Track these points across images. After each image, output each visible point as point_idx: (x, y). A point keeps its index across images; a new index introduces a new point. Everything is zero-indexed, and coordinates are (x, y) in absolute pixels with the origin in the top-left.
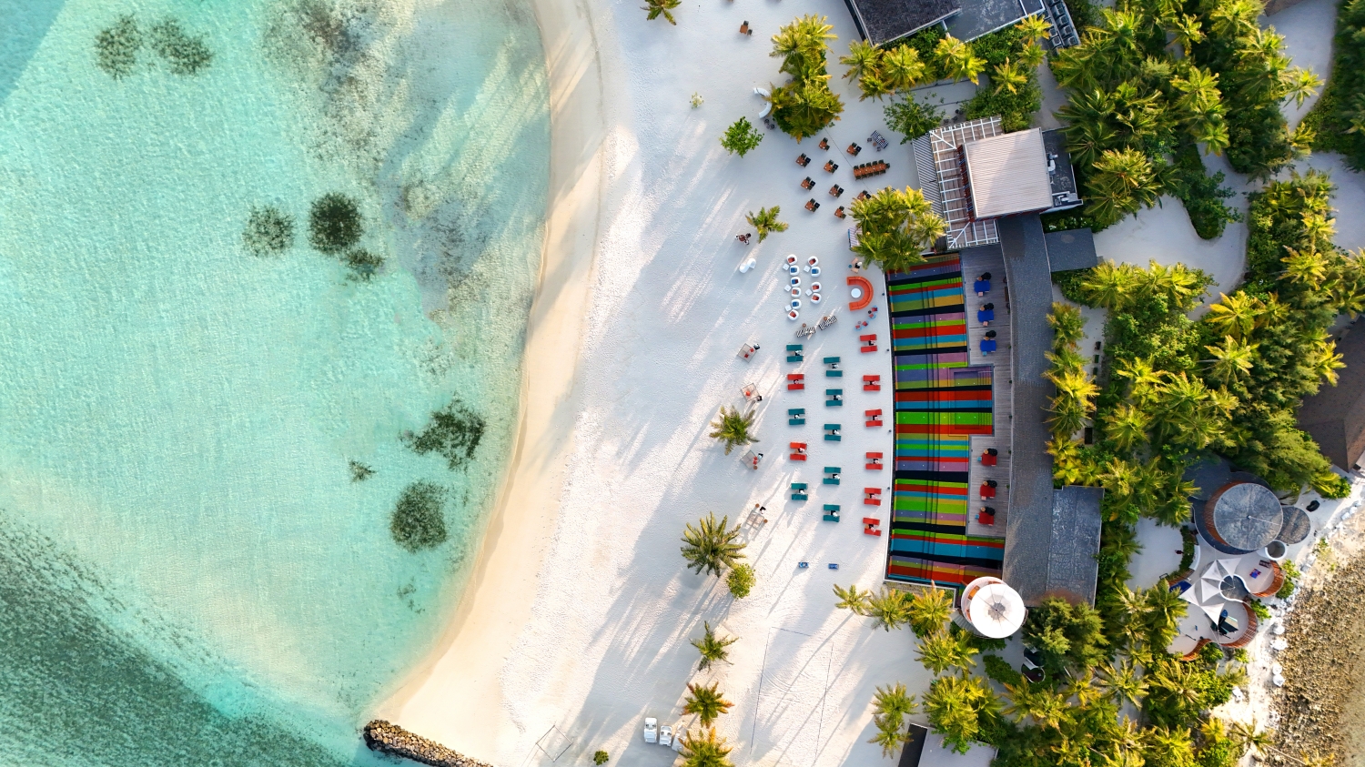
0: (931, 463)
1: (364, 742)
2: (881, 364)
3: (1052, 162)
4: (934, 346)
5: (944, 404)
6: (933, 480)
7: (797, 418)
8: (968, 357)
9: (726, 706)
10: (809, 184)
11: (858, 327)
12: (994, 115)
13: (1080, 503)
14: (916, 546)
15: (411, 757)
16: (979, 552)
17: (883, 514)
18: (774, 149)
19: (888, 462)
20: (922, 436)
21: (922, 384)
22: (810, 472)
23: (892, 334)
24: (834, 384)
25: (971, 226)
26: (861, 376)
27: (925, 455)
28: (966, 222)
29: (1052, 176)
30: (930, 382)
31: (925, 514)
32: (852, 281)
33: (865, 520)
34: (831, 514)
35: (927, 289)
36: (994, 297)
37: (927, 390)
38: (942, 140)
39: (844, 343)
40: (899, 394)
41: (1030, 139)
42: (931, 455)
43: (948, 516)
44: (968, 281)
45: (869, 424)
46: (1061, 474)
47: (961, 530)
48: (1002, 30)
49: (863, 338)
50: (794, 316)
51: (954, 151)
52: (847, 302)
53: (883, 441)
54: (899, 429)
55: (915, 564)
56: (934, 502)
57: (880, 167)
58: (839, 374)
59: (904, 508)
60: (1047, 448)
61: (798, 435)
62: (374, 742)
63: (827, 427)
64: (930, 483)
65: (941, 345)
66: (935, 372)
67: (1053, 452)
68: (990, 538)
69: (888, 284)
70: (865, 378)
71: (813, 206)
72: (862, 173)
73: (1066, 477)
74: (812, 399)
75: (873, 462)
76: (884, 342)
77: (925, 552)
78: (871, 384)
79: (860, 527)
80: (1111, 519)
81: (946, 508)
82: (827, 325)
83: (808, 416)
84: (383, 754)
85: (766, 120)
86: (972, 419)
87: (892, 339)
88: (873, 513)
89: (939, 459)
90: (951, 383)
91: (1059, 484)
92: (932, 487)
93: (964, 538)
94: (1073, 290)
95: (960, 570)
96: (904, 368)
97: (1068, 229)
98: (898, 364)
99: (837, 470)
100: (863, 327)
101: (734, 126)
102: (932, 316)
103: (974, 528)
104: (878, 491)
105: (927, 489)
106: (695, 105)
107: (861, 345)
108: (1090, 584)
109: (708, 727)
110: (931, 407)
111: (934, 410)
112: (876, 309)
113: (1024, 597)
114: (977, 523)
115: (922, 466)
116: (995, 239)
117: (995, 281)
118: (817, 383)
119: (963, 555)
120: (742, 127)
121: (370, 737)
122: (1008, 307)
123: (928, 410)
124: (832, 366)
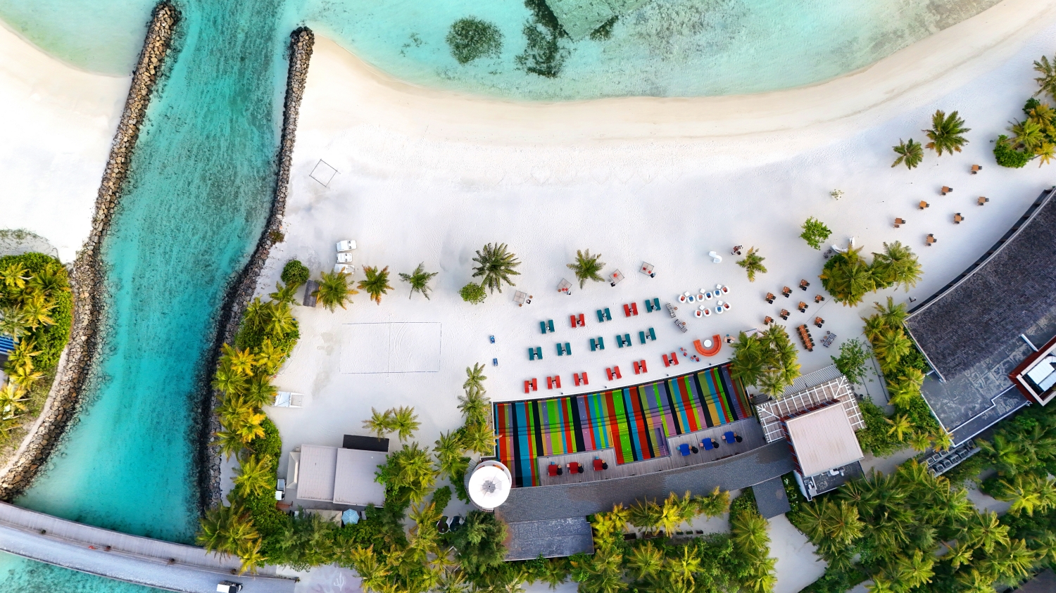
0: (587, 422)
1: (295, 28)
2: (657, 372)
3: (837, 472)
4: (677, 409)
5: (634, 424)
6: (574, 426)
7: (604, 315)
8: (674, 436)
9: (376, 299)
10: (787, 293)
11: (682, 349)
12: (866, 422)
13: (579, 537)
14: (521, 422)
15: (291, 66)
16: (526, 468)
17: (542, 393)
18: (809, 260)
19: (582, 389)
20: (606, 413)
21: (646, 406)
22: (563, 333)
23: (680, 376)
24: (634, 339)
25: (777, 420)
26: (644, 359)
27: (592, 417)
28: (780, 415)
29: (826, 474)
30: (649, 411)
31: (547, 425)
32: (716, 339)
33: (535, 380)
34: (535, 354)
35: (720, 397)
36: (724, 448)
37: (642, 411)
38: (840, 387)
39: (668, 340)
40: (635, 389)
41: (853, 452)
42: (593, 421)
43: (549, 441)
44: (732, 426)
45: (608, 370)
46: (600, 519)
47: (540, 453)
48: (933, 417)
49: (674, 355)
50: (682, 300)
51: (833, 397)
52: (700, 338)
53: (598, 383)
54: (609, 394)
55: (508, 423)
56: (557, 430)
57: (809, 344)
58: (643, 341)
59: (549, 407)
60: (618, 505)
61: (590, 319)
62: (298, 36)
63: (601, 339)
64: (571, 424)
65: (679, 414)
66: (657, 414)
67: (616, 510)
68: (538, 476)
69: (719, 366)
70: (643, 362)
71: (770, 299)
72: (801, 331)
73: (598, 523)
74: (620, 325)
75: (580, 379)
76: (674, 371)
77: (519, 429)
78: (639, 367)
79: (529, 377)
80: (572, 562)
81: (555, 439)
82: (680, 326)
83: (606, 323)
84: (289, 45)
85: (831, 251)
86: (626, 447)
87: (677, 377)
88: (541, 384)
89: (591, 427)
90: (651, 427)
91: (590, 519)
92: (569, 426)
93: (535, 456)
94: (741, 505)
95: (510, 457)
96: (656, 390)
97: (787, 493)
98: (658, 385)
99: (569, 353)
100: (682, 354)
101: (823, 226)
102: (700, 404)
103: (544, 462)
104: (559, 386)
105: (566, 422)
106: (835, 194)
107: (668, 355)
108: (520, 554)
109: (359, 287)
110: (629, 415)
111: (628, 418)
112: (698, 360)
113: (501, 507)
114: (548, 464)
115: (583, 416)
116: (770, 440)
117: (736, 445)
118: (632, 326)
119: (522, 458)
120: (824, 232)
121: (300, 32)
122: (717, 459)
123: (627, 413)
124: (648, 335)
